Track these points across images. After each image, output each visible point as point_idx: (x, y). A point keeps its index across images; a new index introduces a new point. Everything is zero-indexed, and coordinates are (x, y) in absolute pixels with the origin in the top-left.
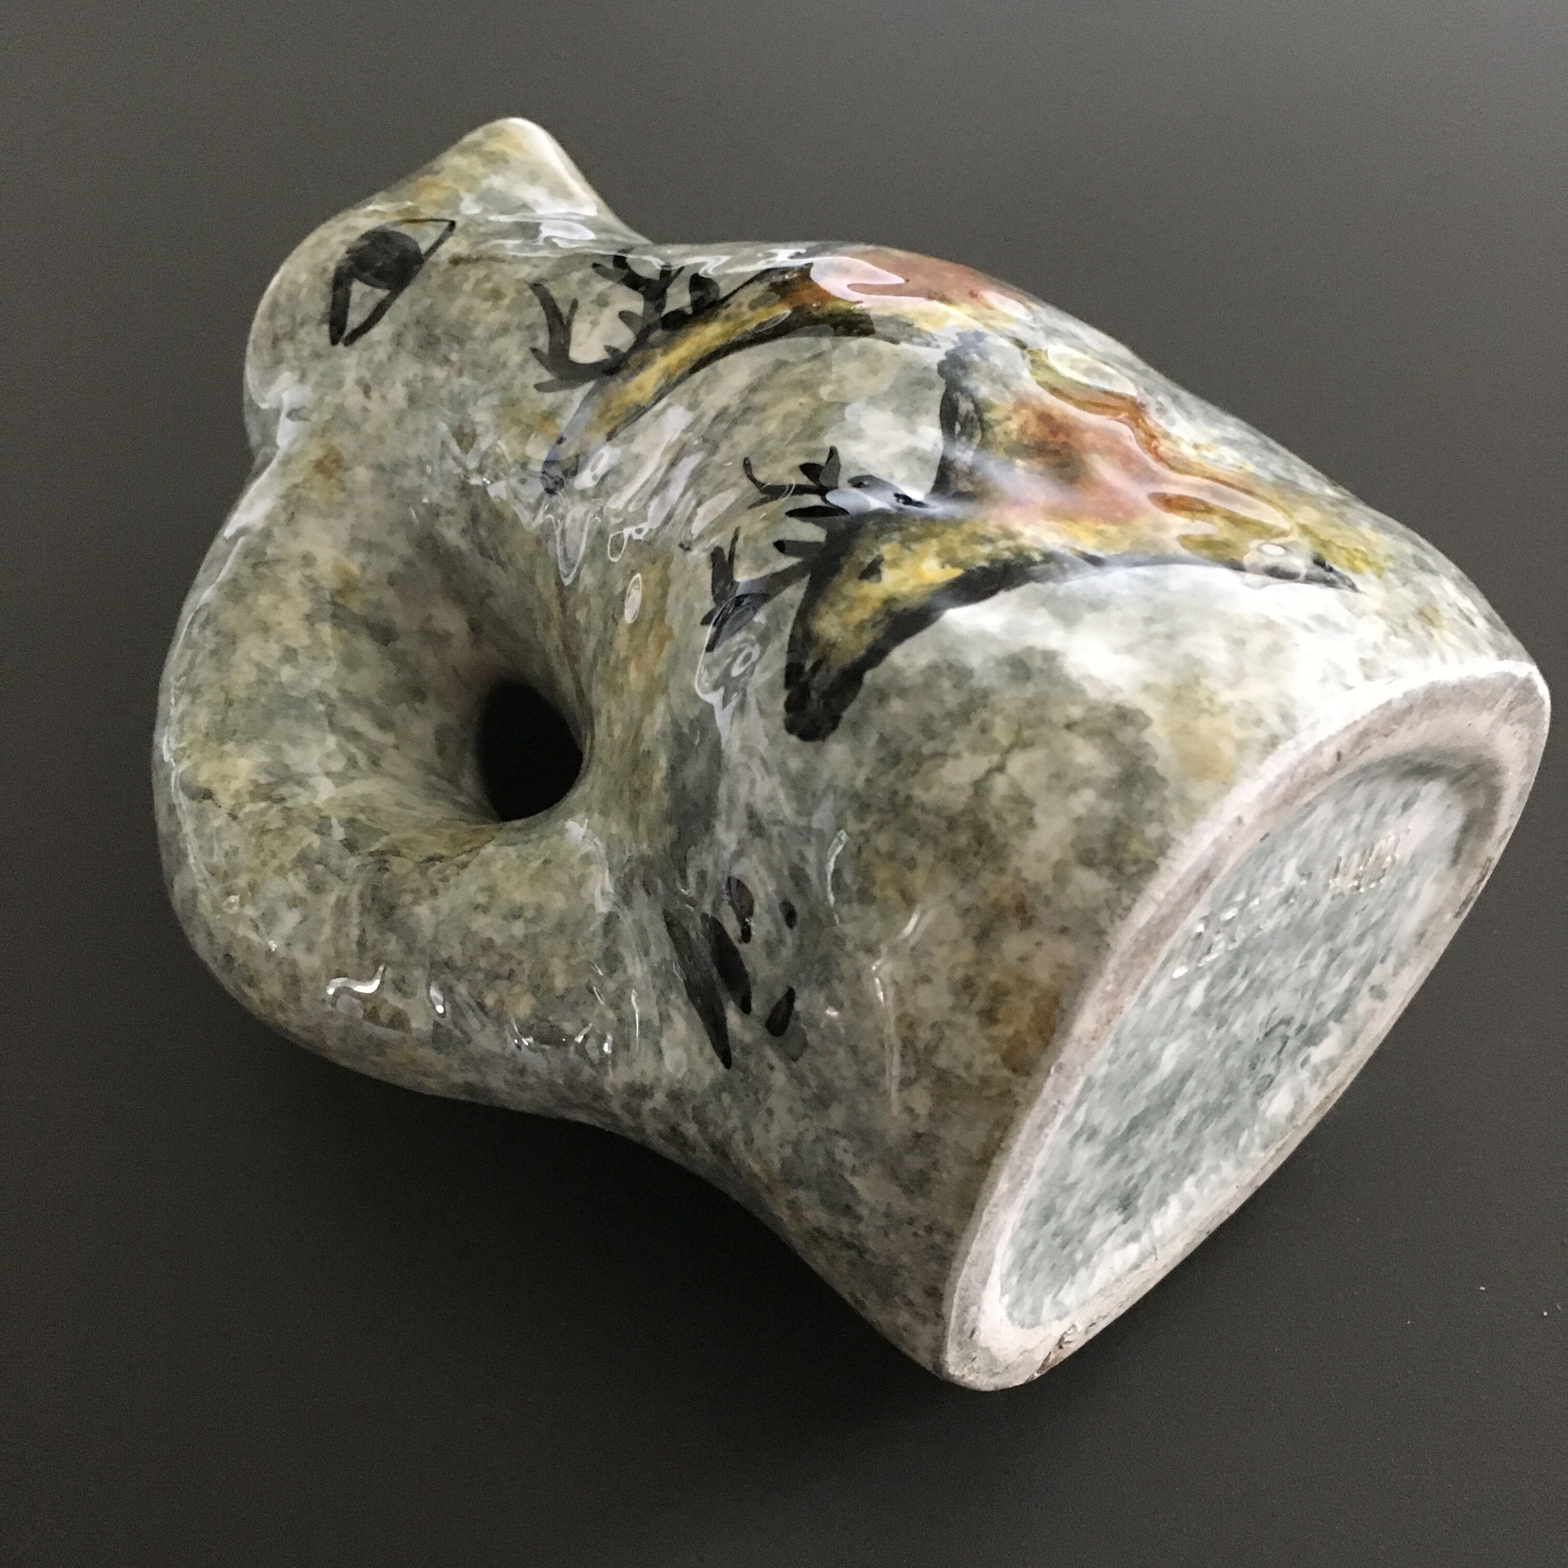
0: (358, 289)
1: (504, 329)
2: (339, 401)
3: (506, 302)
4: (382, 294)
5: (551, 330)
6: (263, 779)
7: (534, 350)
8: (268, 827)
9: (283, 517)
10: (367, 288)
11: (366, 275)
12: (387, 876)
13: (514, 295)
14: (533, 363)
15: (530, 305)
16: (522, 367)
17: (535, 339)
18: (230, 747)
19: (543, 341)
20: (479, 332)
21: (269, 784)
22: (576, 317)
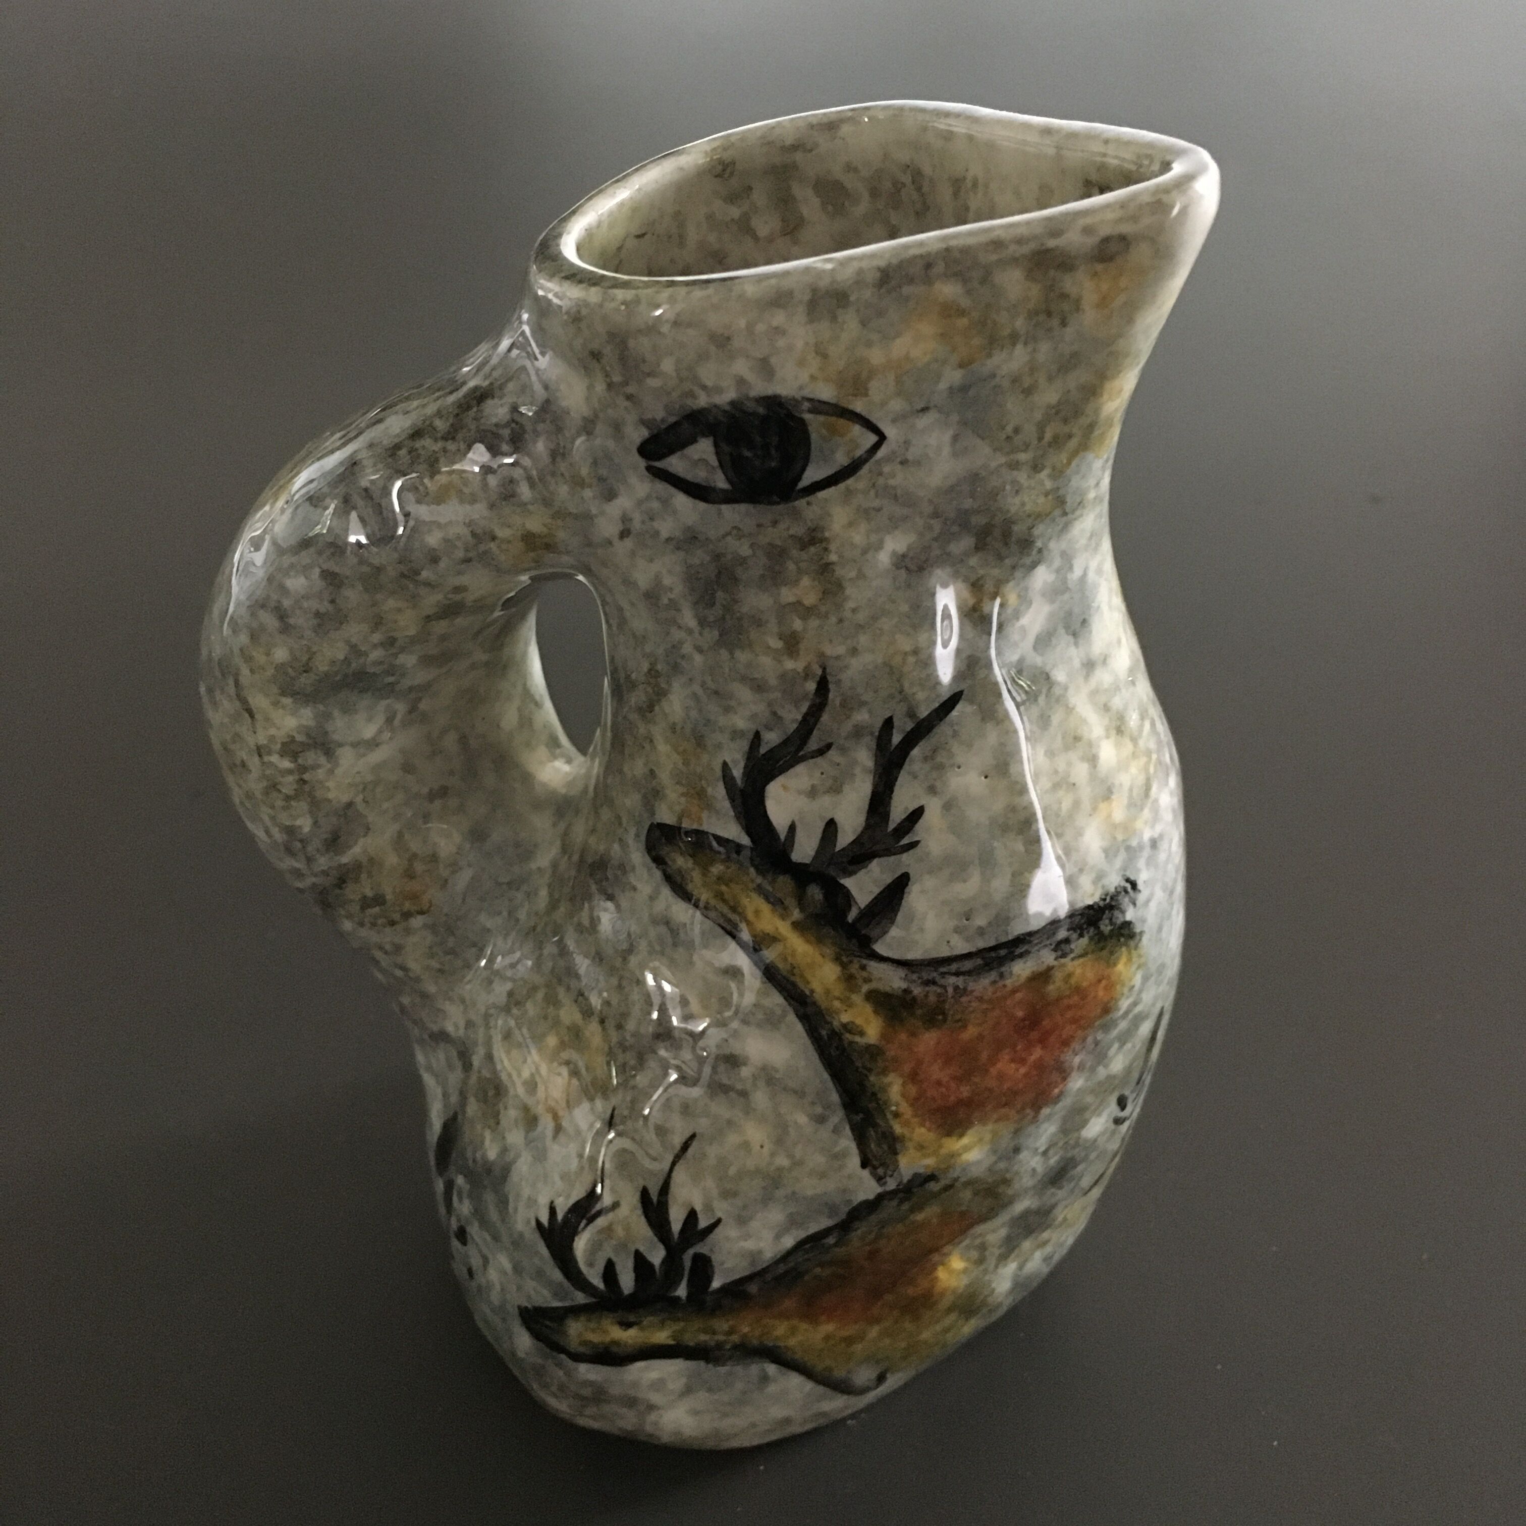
0: (704, 448)
1: (759, 687)
2: (594, 511)
3: (790, 665)
4: (721, 482)
5: (785, 743)
6: (300, 738)
7: (757, 735)
8: (279, 787)
9: (460, 554)
10: (713, 461)
11: (726, 448)
12: (338, 891)
13: (800, 670)
14: (745, 745)
15: (797, 704)
16: (736, 734)
17: (769, 728)
18: (287, 701)
19: (771, 738)
20: (743, 656)
21: (302, 743)
22: (811, 761)
